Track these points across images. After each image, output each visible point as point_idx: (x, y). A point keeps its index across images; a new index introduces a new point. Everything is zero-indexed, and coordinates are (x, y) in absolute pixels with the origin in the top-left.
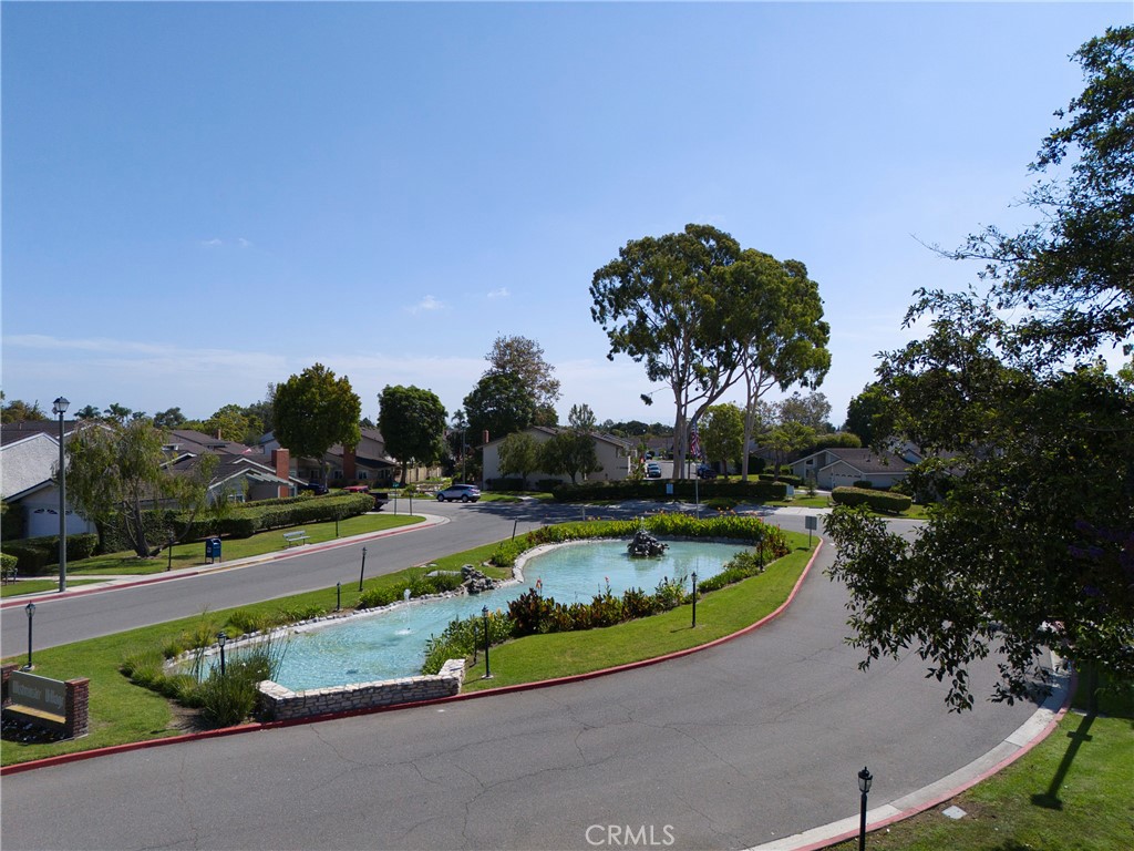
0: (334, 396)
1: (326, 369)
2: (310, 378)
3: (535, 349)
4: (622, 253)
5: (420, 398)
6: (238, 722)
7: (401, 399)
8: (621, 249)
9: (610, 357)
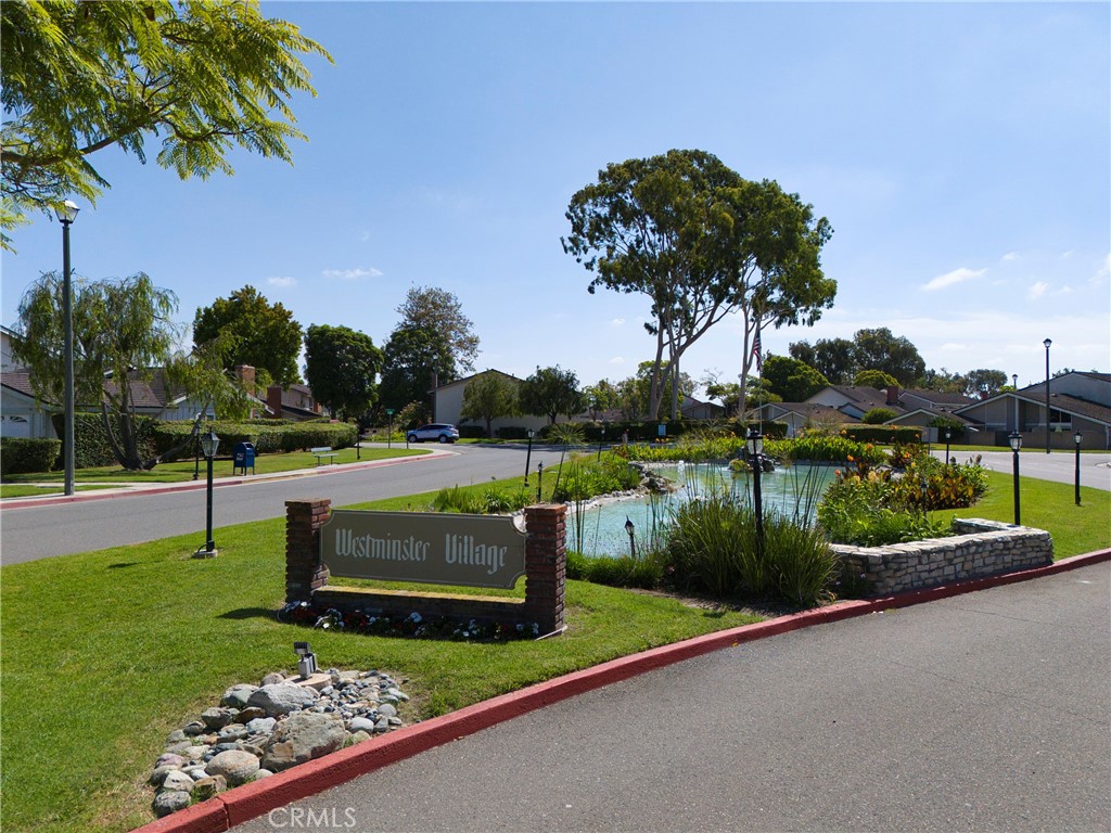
0: (271, 323)
1: (257, 294)
2: (240, 304)
3: (453, 303)
4: (602, 176)
5: (354, 339)
6: (813, 605)
7: (333, 337)
8: (600, 172)
9: (591, 290)
